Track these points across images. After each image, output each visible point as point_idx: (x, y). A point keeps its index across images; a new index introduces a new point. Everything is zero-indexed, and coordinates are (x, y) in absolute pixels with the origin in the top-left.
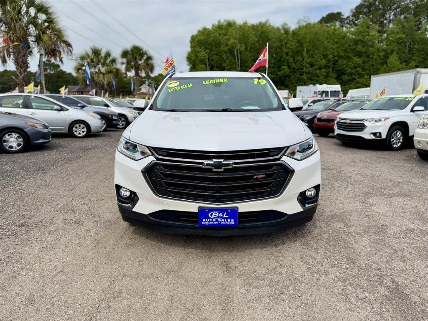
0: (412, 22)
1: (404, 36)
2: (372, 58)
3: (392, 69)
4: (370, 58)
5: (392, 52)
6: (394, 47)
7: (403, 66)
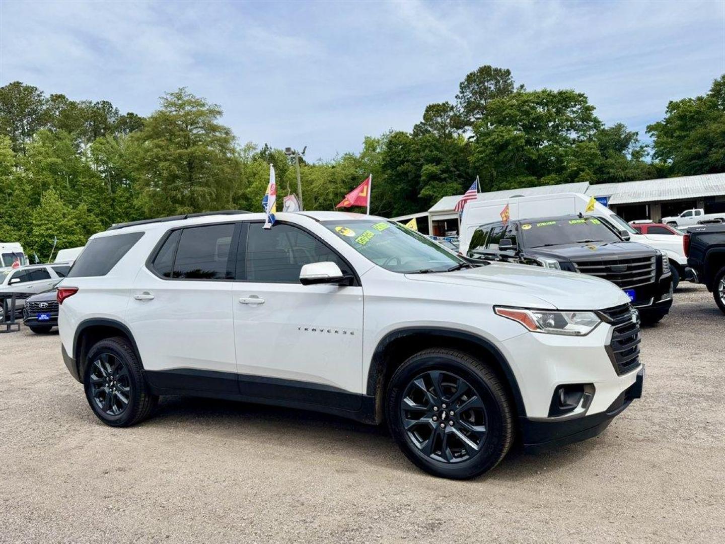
0: (67, 140)
1: (59, 161)
2: (10, 194)
3: (51, 214)
4: (5, 194)
5: (45, 186)
6: (46, 178)
7: (69, 209)
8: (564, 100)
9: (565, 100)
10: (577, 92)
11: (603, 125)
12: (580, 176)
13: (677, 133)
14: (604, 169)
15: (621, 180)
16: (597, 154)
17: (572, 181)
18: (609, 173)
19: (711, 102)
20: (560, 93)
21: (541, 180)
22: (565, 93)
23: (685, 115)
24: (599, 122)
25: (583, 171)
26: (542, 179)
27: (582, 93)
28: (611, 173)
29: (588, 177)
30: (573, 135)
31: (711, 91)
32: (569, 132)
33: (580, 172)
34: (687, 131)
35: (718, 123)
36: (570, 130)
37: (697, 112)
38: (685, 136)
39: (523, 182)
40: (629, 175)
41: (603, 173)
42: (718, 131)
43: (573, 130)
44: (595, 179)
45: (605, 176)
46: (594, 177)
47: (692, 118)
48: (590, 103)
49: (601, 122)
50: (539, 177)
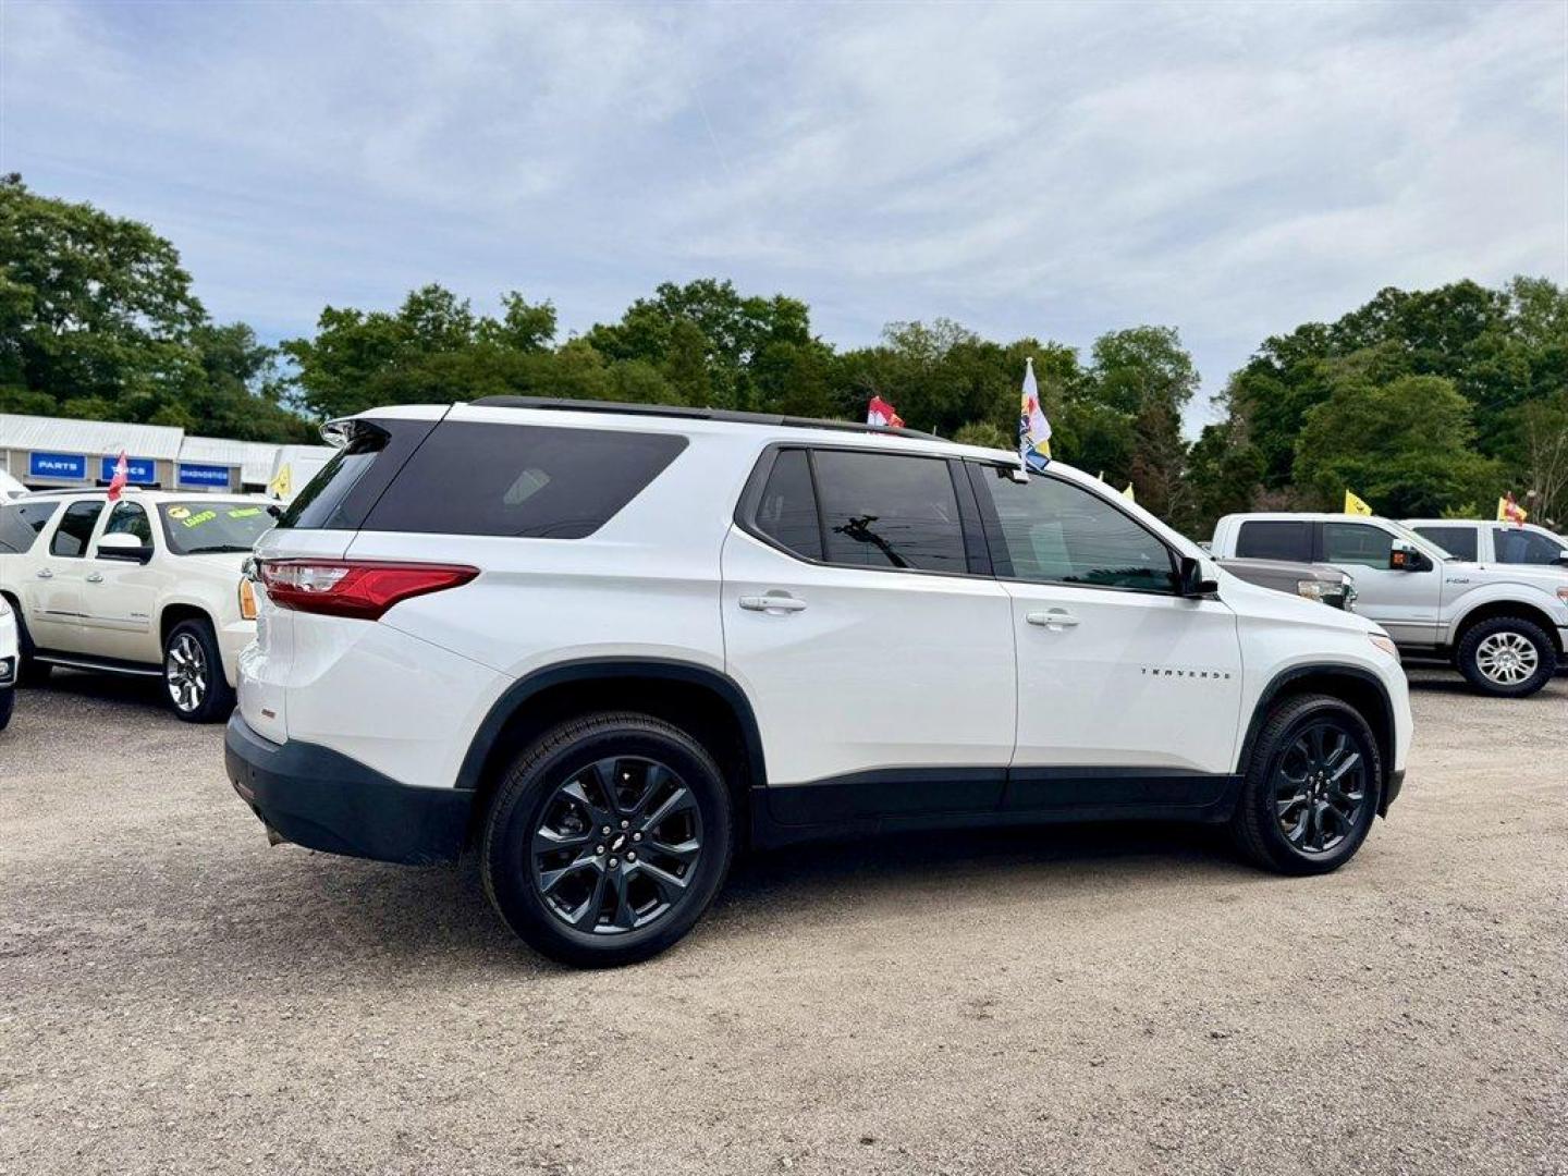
8: (131, 241)
9: (134, 243)
10: (156, 233)
11: (208, 318)
12: (162, 413)
13: (348, 370)
14: (212, 408)
15: (247, 436)
16: (199, 376)
17: (143, 420)
18: (223, 418)
19: (405, 327)
20: (126, 227)
21: (67, 406)
22: (135, 229)
23: (362, 341)
24: (201, 310)
25: (169, 404)
26: (68, 404)
27: (167, 239)
28: (230, 419)
29: (181, 421)
30: (142, 322)
31: (404, 309)
32: (132, 313)
33: (163, 406)
34: (363, 369)
35: (424, 369)
36: (135, 310)
37: (383, 341)
38: (361, 378)
39: (18, 402)
40: (266, 431)
41: (209, 415)
42: (424, 382)
43: (140, 312)
44: (194, 426)
45: (216, 424)
46: (193, 422)
47: (373, 348)
48: (182, 266)
49: (205, 311)
50: (61, 397)
